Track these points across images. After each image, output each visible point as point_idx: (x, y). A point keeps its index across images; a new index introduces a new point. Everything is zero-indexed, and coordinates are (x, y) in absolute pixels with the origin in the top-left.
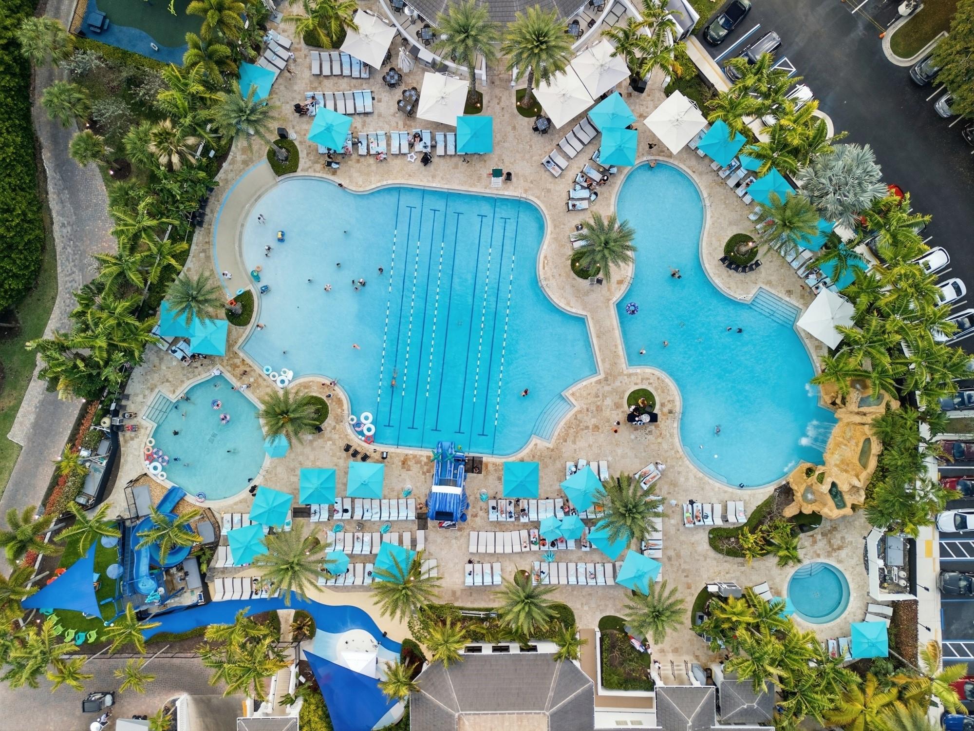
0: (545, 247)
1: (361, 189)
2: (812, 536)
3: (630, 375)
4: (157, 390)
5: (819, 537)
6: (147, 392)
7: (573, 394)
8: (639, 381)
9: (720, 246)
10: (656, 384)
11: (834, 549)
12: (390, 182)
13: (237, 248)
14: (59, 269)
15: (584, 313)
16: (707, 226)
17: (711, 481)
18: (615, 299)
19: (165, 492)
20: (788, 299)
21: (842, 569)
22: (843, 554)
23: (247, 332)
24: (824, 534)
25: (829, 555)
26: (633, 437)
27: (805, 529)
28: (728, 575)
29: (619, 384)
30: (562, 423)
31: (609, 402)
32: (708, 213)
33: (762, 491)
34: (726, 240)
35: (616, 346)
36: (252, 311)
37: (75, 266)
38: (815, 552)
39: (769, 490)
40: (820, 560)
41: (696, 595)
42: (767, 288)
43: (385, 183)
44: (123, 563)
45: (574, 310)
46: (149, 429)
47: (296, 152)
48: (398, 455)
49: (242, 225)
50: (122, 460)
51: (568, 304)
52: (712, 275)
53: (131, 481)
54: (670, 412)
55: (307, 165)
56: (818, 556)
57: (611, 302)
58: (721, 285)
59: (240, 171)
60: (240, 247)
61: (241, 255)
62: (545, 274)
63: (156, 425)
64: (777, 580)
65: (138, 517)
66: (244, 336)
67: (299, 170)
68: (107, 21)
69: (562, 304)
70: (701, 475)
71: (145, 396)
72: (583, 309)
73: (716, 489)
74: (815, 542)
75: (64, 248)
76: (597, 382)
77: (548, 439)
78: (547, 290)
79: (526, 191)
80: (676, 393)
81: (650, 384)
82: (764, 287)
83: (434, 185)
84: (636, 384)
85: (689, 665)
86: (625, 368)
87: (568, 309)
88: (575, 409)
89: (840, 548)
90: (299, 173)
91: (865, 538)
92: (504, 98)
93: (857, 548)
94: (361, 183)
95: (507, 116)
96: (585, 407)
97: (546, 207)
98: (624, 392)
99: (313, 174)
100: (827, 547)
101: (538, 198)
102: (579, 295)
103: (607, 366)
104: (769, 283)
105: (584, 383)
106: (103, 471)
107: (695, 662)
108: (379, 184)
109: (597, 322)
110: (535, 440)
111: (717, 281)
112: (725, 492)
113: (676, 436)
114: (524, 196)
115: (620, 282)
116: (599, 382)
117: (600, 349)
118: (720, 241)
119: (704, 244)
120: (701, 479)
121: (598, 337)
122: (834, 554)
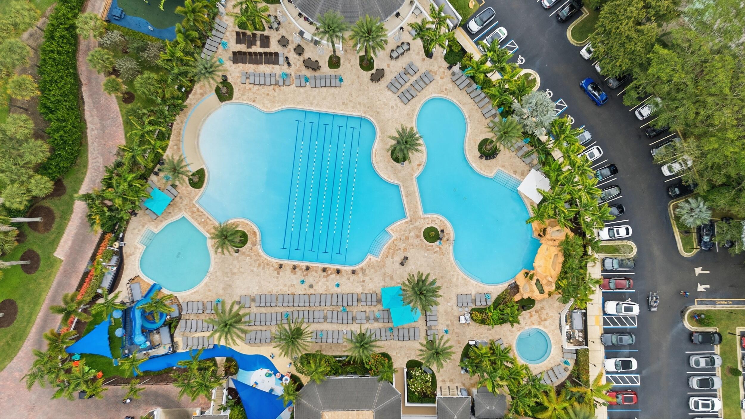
0: (376, 145)
1: (270, 111)
2: (530, 313)
3: (424, 219)
4: (146, 226)
5: (534, 313)
6: (140, 227)
7: (392, 229)
8: (430, 222)
9: (475, 145)
10: (439, 224)
11: (542, 320)
12: (287, 106)
13: (196, 143)
14: (89, 155)
15: (398, 183)
16: (468, 134)
17: (472, 281)
18: (416, 175)
19: (150, 287)
20: (514, 176)
21: (547, 332)
22: (547, 323)
23: (201, 192)
24: (536, 312)
25: (539, 323)
26: (426, 254)
27: (525, 308)
28: (482, 336)
29: (418, 224)
30: (385, 247)
31: (412, 234)
32: (469, 126)
33: (500, 286)
34: (479, 142)
35: (417, 202)
36: (204, 180)
37: (98, 153)
38: (532, 322)
39: (505, 286)
40: (534, 327)
41: (463, 348)
42: (502, 169)
43: (284, 107)
44: (125, 328)
45: (392, 181)
46: (141, 249)
47: (232, 89)
48: (289, 265)
49: (200, 130)
50: (125, 268)
51: (389, 177)
52: (471, 161)
53: (131, 280)
54: (448, 240)
55: (238, 96)
56: (533, 324)
57: (414, 177)
58: (476, 167)
59: (199, 99)
60: (198, 143)
61: (198, 148)
62: (376, 160)
63: (145, 247)
64: (510, 338)
65: (133, 302)
66: (199, 195)
67: (233, 99)
68: (124, 13)
69: (385, 177)
70: (466, 277)
71: (139, 231)
72: (398, 180)
73: (475, 285)
74: (531, 316)
75: (93, 143)
76: (405, 222)
77: (377, 256)
78: (377, 169)
79: (365, 113)
80: (451, 229)
81: (436, 224)
82: (501, 169)
83: (312, 108)
84: (428, 224)
85: (459, 389)
86: (421, 215)
87: (390, 180)
88: (393, 238)
89: (545, 320)
90: (234, 100)
91: (560, 314)
92: (352, 60)
93: (555, 319)
94: (269, 107)
95: (354, 70)
96: (399, 237)
97: (376, 122)
98: (421, 228)
99: (242, 102)
100: (539, 319)
101: (372, 116)
102: (395, 172)
103: (412, 213)
104: (503, 166)
105: (399, 223)
106: (113, 274)
107: (463, 387)
108: (280, 108)
109: (405, 188)
110: (370, 256)
111: (474, 165)
112: (480, 287)
113: (451, 254)
114: (364, 115)
115: (419, 165)
116: (407, 222)
117: (407, 203)
118: (475, 142)
119: (466, 144)
120: (466, 279)
121: (407, 196)
122: (542, 323)
